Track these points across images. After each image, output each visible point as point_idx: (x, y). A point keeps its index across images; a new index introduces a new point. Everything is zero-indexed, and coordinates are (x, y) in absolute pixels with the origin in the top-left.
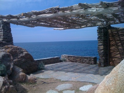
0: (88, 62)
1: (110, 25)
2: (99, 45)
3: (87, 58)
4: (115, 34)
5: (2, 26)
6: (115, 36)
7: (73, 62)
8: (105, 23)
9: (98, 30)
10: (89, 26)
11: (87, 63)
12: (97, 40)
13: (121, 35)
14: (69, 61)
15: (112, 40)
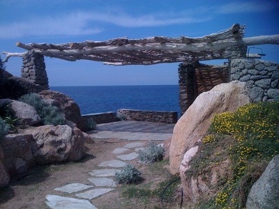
0: (163, 120)
1: (198, 62)
2: (181, 93)
3: (162, 114)
4: (205, 75)
5: (34, 60)
6: (204, 78)
7: (139, 120)
8: (190, 57)
9: (179, 70)
10: (166, 62)
11: (162, 122)
12: (178, 84)
13: (214, 77)
14: (132, 120)
15: (201, 85)
